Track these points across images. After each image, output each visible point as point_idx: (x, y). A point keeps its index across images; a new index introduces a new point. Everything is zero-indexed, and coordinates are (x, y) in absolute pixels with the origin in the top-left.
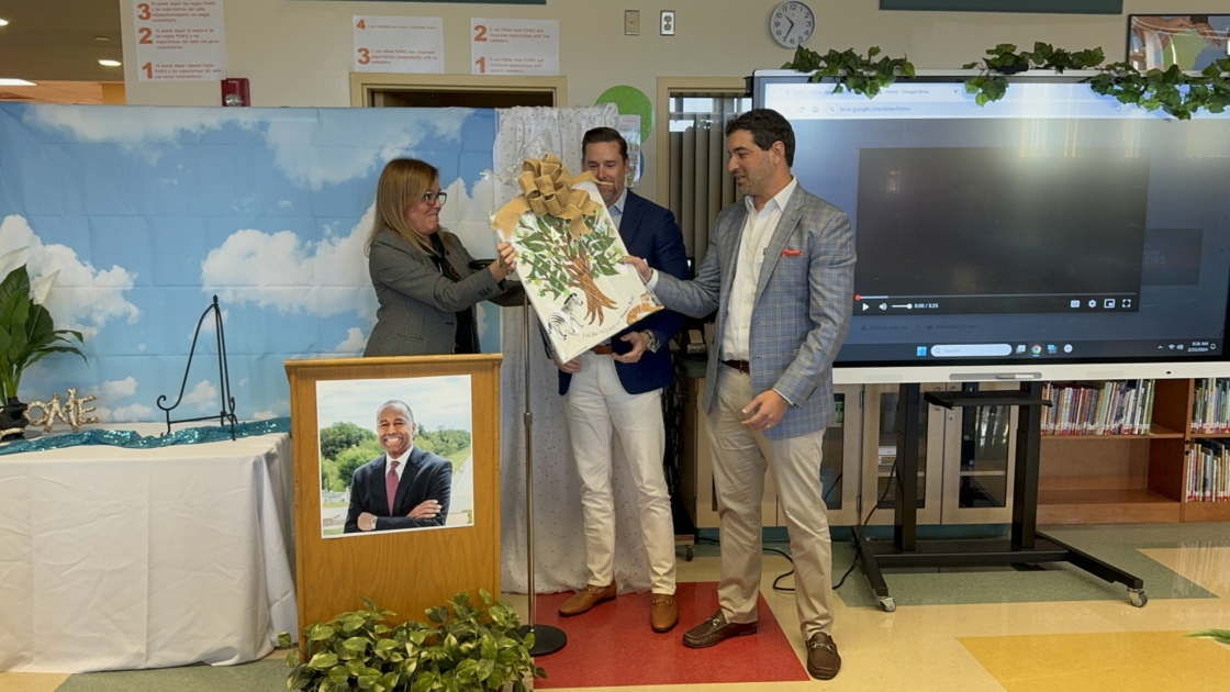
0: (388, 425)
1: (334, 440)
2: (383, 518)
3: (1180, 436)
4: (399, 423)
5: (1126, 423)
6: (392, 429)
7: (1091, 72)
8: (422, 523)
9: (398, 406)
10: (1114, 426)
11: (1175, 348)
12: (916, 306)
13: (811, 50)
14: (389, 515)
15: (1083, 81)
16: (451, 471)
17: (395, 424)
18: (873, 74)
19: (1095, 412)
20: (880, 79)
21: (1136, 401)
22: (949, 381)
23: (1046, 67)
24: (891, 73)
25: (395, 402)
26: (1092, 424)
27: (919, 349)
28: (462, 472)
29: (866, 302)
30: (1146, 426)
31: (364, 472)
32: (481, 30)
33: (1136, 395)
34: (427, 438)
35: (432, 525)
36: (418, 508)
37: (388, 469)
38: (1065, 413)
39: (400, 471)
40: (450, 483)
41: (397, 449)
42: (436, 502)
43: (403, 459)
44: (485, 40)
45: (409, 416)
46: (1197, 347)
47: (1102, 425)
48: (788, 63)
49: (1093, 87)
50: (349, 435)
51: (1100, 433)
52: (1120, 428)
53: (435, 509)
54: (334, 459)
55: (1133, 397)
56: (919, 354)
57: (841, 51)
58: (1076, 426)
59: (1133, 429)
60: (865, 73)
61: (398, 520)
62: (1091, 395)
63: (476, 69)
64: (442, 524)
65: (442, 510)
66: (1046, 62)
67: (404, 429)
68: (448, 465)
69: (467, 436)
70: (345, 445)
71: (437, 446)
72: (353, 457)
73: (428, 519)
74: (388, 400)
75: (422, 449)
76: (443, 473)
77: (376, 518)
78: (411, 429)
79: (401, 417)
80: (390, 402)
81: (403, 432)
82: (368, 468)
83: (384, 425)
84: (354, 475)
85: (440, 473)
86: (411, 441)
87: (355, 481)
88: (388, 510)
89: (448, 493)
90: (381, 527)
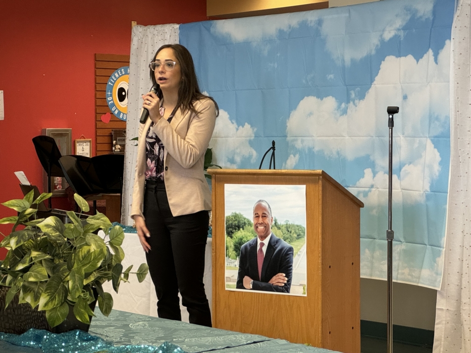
0: (258, 217)
1: (232, 224)
2: (256, 282)
4: (264, 216)
6: (261, 220)
8: (277, 289)
9: (264, 204)
14: (259, 281)
16: (293, 254)
17: (262, 217)
25: (262, 201)
28: (299, 255)
31: (246, 247)
34: (279, 228)
35: (283, 292)
36: (274, 278)
37: (258, 248)
39: (264, 249)
40: (292, 262)
41: (263, 234)
42: (284, 275)
43: (266, 241)
45: (269, 211)
50: (239, 222)
53: (284, 280)
54: (231, 237)
61: (264, 284)
64: (288, 292)
65: (288, 281)
67: (267, 221)
68: (291, 249)
69: (303, 229)
70: (237, 228)
71: (285, 235)
72: (241, 237)
73: (280, 286)
74: (259, 200)
75: (277, 236)
76: (288, 255)
77: (252, 281)
78: (271, 221)
79: (265, 212)
80: (260, 201)
81: (266, 223)
82: (248, 245)
83: (257, 217)
84: (241, 249)
85: (287, 254)
86: (271, 230)
87: (242, 253)
88: (259, 276)
89: (291, 269)
90: (255, 287)
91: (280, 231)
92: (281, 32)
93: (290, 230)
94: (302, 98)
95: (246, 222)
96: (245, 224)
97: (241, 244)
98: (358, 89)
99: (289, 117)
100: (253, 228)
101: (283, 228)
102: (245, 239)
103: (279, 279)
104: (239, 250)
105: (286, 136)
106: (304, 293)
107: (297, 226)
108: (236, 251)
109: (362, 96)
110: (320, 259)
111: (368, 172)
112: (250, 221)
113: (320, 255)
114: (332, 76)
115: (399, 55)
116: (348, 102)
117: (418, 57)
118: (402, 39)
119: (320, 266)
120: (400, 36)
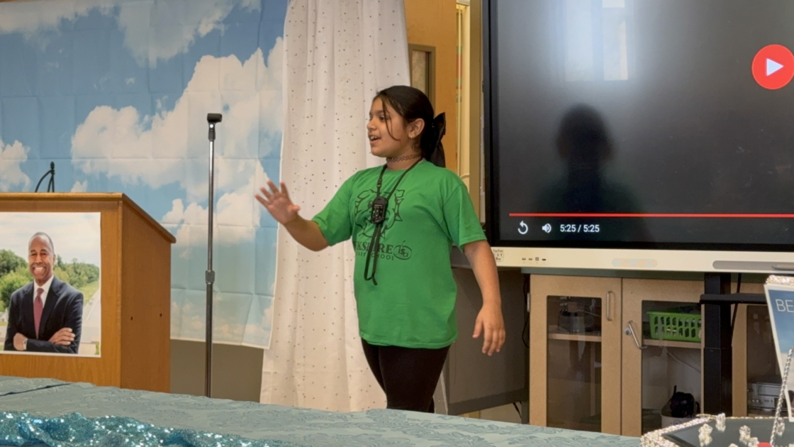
0: (36, 255)
2: (32, 341)
4: (44, 253)
6: (39, 259)
8: (60, 349)
9: (43, 238)
16: (82, 302)
17: (41, 254)
25: (41, 234)
28: (91, 304)
31: (18, 295)
34: (64, 269)
35: (68, 352)
36: (56, 335)
37: (35, 295)
39: (44, 297)
40: (81, 313)
41: (41, 277)
42: (70, 330)
43: (46, 287)
45: (51, 247)
50: (9, 262)
53: (70, 337)
61: (42, 343)
64: (75, 352)
65: (76, 338)
67: (48, 259)
68: (80, 296)
69: (97, 270)
70: (6, 270)
71: (72, 278)
72: (11, 281)
73: (65, 346)
74: (36, 232)
75: (60, 278)
76: (76, 303)
77: (26, 339)
78: (52, 260)
79: (45, 248)
80: (38, 234)
81: (47, 262)
82: (21, 292)
83: (33, 255)
84: (11, 298)
85: (74, 303)
86: (52, 271)
87: (12, 303)
88: (35, 333)
89: (80, 323)
90: (30, 348)
91: (65, 272)
92: (64, 21)
93: (78, 271)
94: (93, 109)
95: (19, 262)
96: (17, 264)
97: (10, 291)
98: (165, 97)
99: (74, 133)
100: (28, 269)
101: (70, 268)
102: (17, 285)
103: (64, 336)
104: (9, 299)
105: (70, 158)
106: (97, 353)
107: (89, 266)
108: (5, 301)
109: (170, 106)
110: (119, 307)
111: (177, 203)
112: (24, 261)
113: (119, 302)
114: (132, 80)
115: (218, 54)
116: (153, 114)
117: (243, 58)
118: (222, 35)
119: (119, 318)
120: (220, 31)
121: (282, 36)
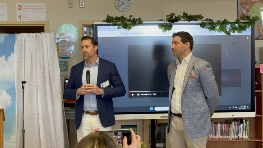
3: (260, 140)
5: (240, 136)
7: (200, 21)
10: (236, 137)
11: (235, 108)
12: (149, 94)
13: (111, 16)
15: (198, 24)
18: (130, 23)
19: (229, 132)
20: (132, 25)
21: (243, 128)
22: (160, 118)
23: (186, 20)
24: (136, 23)
26: (228, 136)
27: (151, 108)
29: (133, 93)
30: (247, 137)
32: (20, 7)
33: (243, 126)
38: (219, 132)
44: (21, 10)
46: (242, 107)
47: (232, 137)
48: (105, 20)
49: (200, 26)
51: (231, 139)
52: (238, 137)
55: (242, 127)
56: (151, 110)
57: (119, 16)
58: (222, 137)
59: (243, 138)
60: (127, 23)
62: (227, 126)
63: (18, 19)
66: (186, 18)
121: (14, 52)
